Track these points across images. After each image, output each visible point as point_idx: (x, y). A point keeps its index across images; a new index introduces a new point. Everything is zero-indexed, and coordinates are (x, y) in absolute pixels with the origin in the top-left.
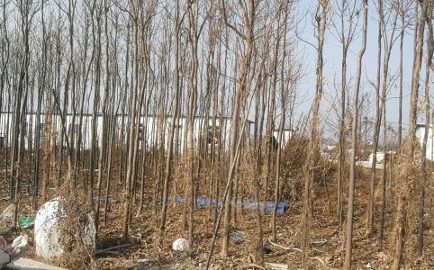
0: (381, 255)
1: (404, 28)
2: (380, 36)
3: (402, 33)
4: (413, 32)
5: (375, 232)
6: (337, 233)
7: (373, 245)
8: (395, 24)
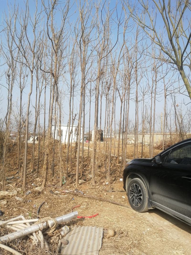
0: (38, 179)
1: (46, 85)
2: (37, 87)
3: (45, 87)
4: (50, 87)
5: (35, 170)
6: (18, 173)
7: (34, 175)
8: (43, 83)
